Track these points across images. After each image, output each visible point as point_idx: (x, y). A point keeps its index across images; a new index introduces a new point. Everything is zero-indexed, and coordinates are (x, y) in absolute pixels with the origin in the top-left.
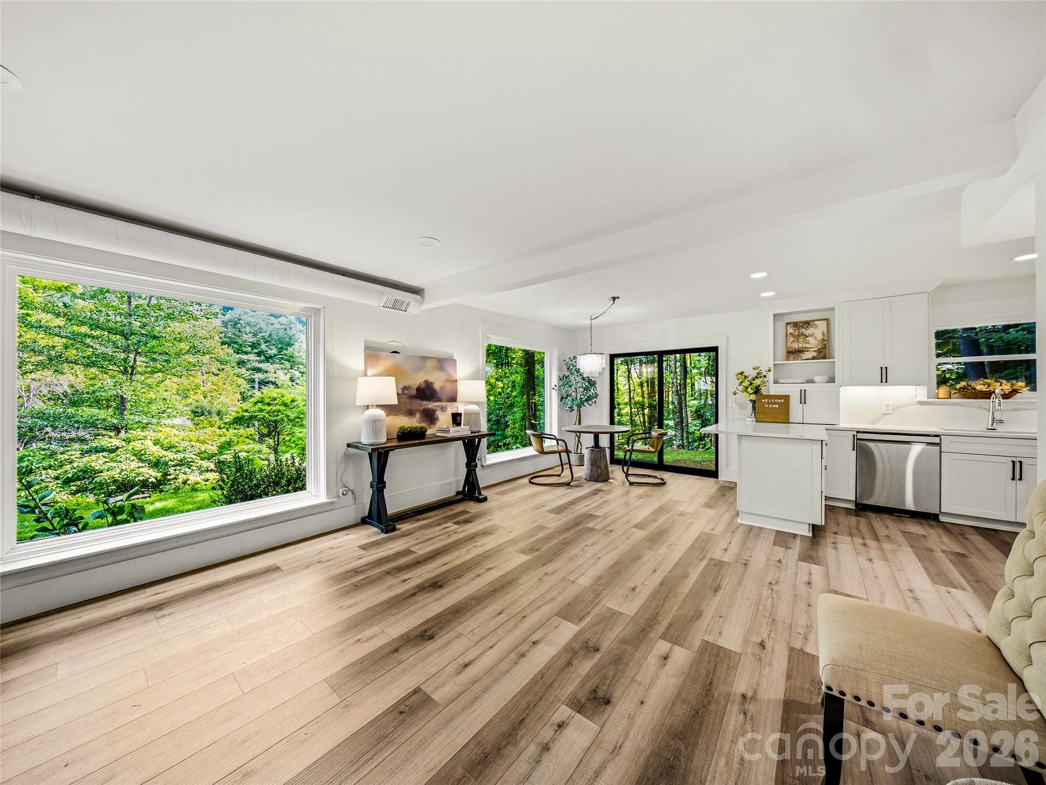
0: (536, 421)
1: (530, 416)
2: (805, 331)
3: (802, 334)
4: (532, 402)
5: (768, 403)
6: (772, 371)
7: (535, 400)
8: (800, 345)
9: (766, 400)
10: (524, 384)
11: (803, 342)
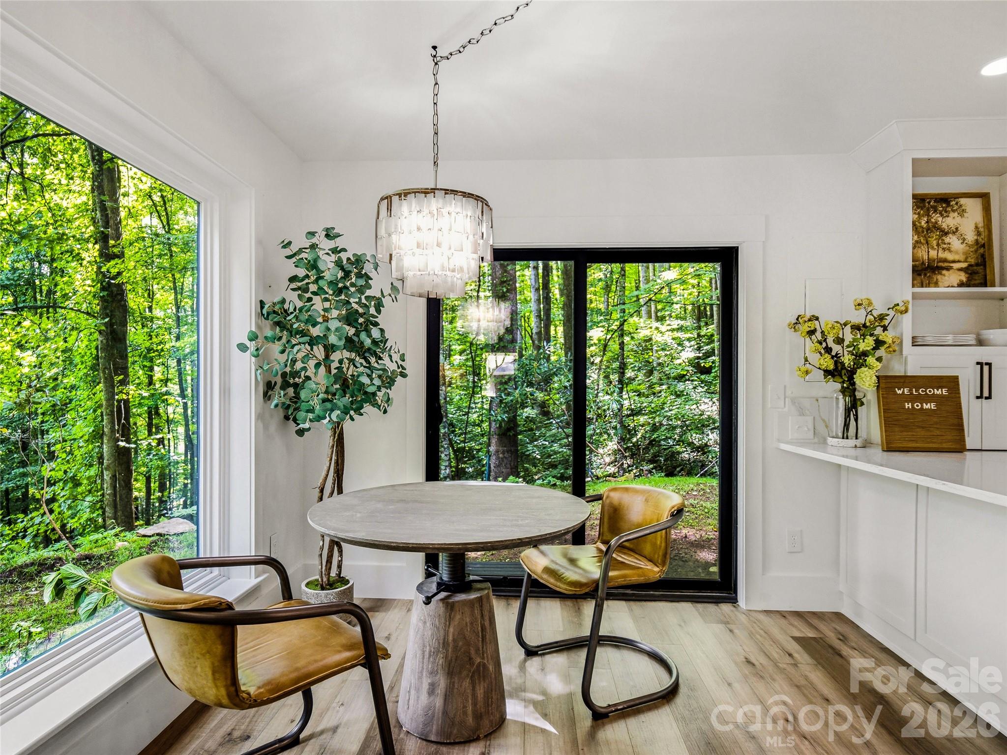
0: (128, 441)
1: (113, 430)
2: (940, 219)
3: (936, 227)
4: (119, 401)
5: (912, 399)
6: (910, 311)
7: (127, 394)
8: (933, 254)
9: (906, 391)
10: (97, 358)
11: (938, 245)
